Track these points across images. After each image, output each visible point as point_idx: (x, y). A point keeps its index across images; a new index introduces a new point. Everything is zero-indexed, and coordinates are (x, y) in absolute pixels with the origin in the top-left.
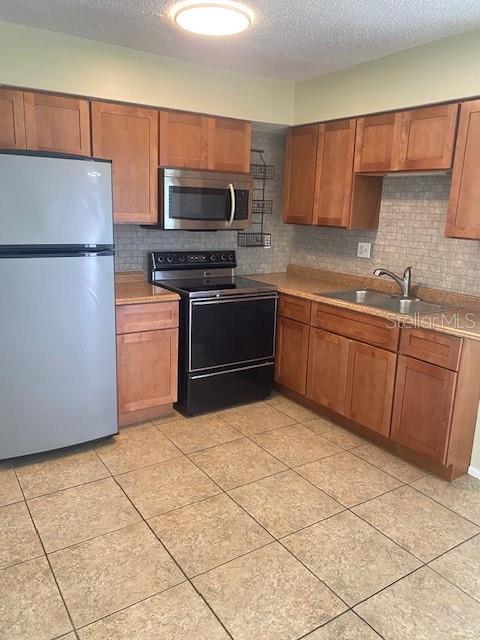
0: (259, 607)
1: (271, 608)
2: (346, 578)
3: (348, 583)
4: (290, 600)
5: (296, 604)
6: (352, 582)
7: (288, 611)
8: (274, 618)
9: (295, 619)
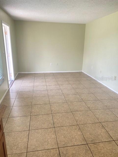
0: (112, 152)
1: (108, 151)
2: (84, 151)
3: (84, 150)
4: (103, 151)
5: (101, 150)
6: (83, 150)
7: (104, 149)
8: (108, 148)
9: (102, 146)
